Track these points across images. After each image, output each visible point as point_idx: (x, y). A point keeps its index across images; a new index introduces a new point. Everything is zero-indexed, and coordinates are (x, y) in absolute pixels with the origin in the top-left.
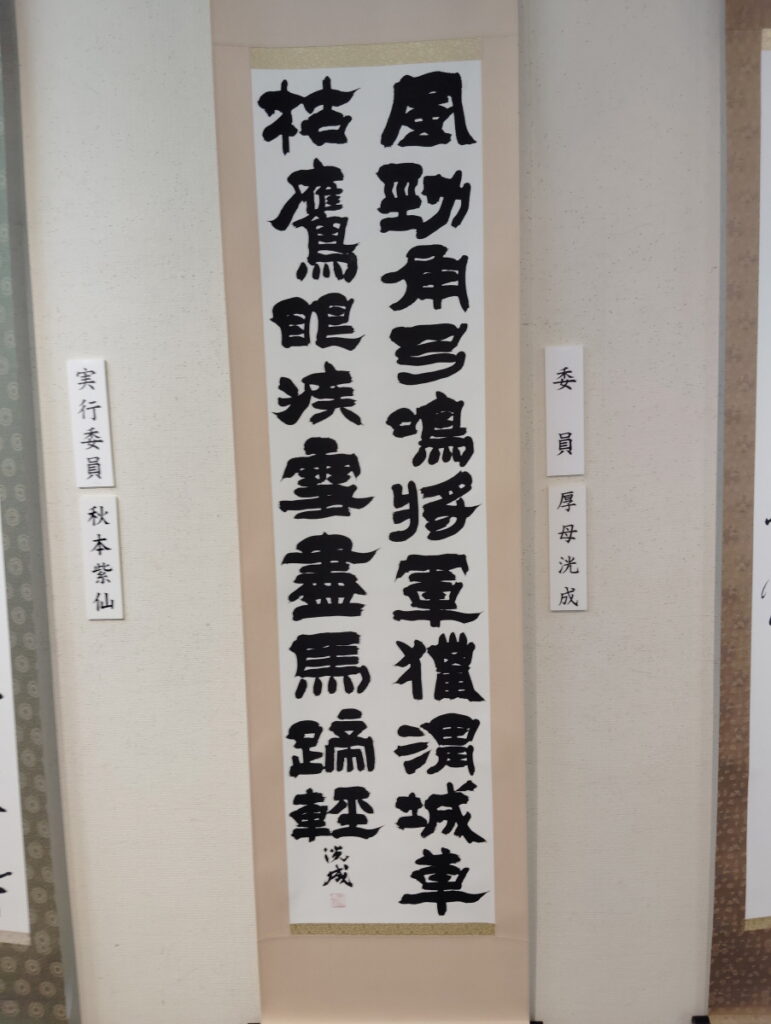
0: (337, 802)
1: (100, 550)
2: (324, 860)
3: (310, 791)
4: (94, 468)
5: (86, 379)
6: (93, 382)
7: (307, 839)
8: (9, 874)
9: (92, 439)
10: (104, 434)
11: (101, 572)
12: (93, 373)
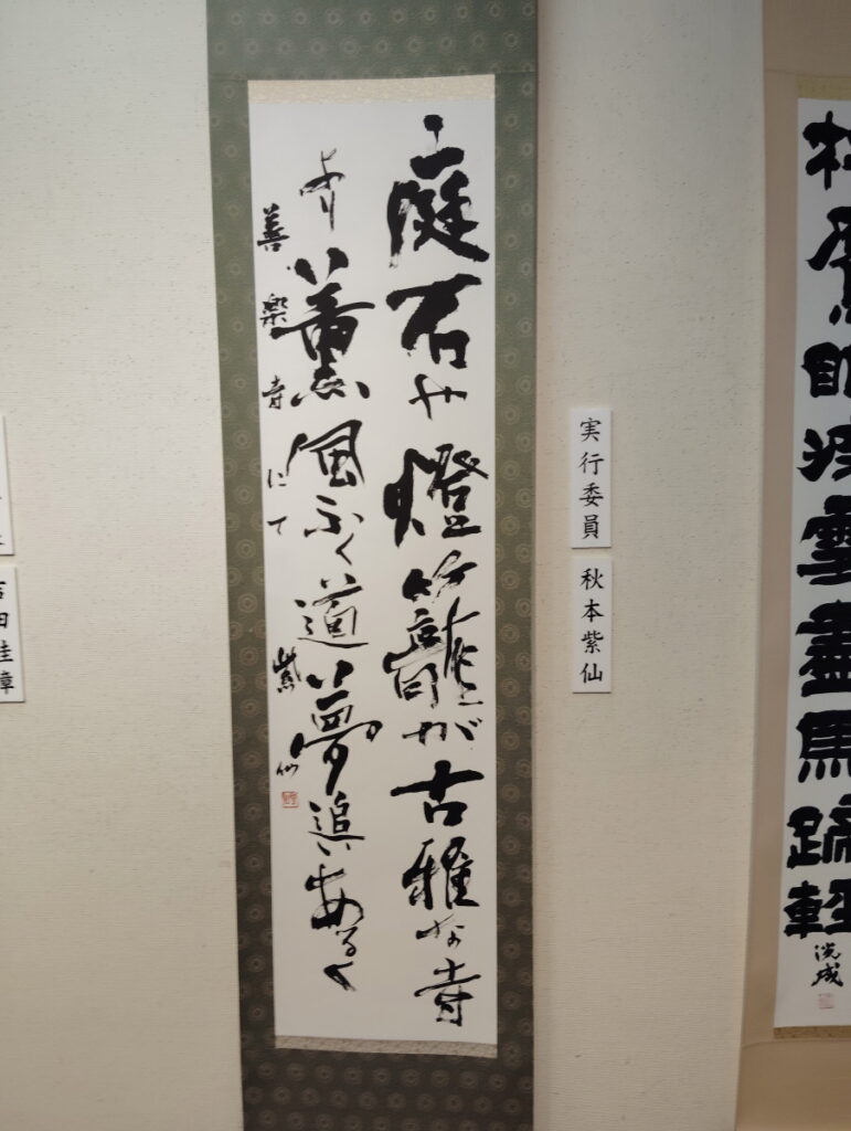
0: (832, 895)
1: (591, 616)
2: (815, 959)
3: (805, 883)
4: (591, 527)
5: (591, 429)
6: (598, 433)
7: (798, 936)
8: (477, 977)
9: (592, 494)
10: (604, 490)
11: (591, 640)
12: (599, 423)
